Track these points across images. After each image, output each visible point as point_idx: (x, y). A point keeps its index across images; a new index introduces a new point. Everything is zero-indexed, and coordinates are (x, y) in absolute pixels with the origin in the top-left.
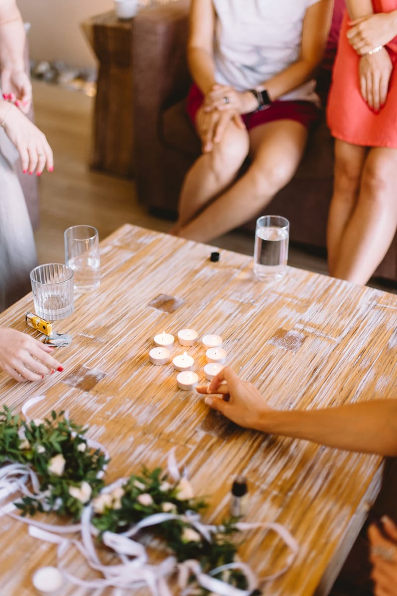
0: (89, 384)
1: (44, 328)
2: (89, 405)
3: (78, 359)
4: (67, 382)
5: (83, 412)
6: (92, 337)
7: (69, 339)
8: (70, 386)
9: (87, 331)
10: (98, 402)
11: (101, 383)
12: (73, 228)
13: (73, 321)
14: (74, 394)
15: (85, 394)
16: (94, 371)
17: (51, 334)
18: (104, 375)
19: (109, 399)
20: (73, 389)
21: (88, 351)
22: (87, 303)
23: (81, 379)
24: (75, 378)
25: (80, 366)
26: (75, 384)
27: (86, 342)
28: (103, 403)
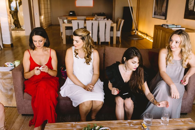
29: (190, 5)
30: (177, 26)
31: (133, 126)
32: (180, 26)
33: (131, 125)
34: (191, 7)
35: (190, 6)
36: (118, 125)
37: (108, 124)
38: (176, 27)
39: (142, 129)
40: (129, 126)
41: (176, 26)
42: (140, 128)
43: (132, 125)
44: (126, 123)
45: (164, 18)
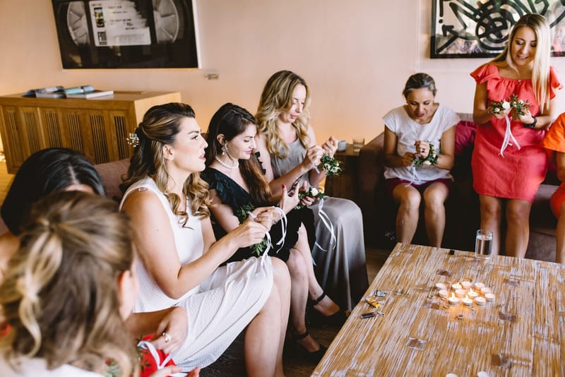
3: (423, 298)
6: (421, 288)
9: (418, 287)
21: (425, 295)
24: (428, 305)
25: (426, 301)
26: (430, 307)
27: (421, 291)
29: (74, 30)
30: (87, 89)
32: (92, 89)
34: (78, 35)
35: (75, 34)
38: (82, 91)
41: (82, 88)
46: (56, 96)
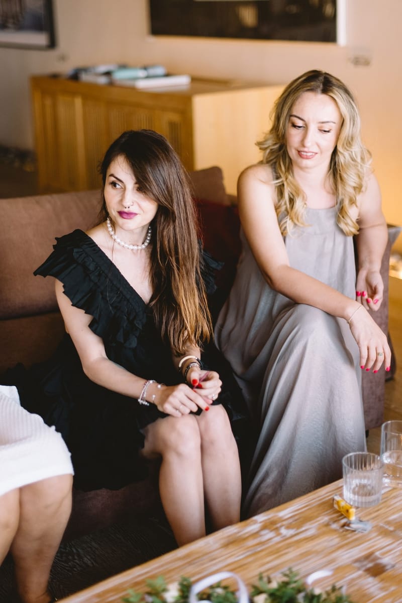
0: (377, 571)
1: (347, 511)
2: (372, 590)
3: (373, 546)
4: (357, 565)
5: (364, 595)
6: (391, 529)
7: (369, 527)
8: (359, 569)
9: (389, 523)
10: (382, 589)
11: (389, 573)
12: (392, 423)
13: (378, 510)
14: (360, 577)
15: (370, 580)
16: (386, 560)
17: (353, 518)
18: (393, 566)
19: (393, 588)
20: (360, 572)
21: (383, 542)
22: (395, 497)
23: (370, 565)
24: (365, 563)
25: (371, 554)
26: (364, 569)
27: (385, 533)
28: (386, 590)
30: (151, 71)
31: (291, 532)
32: (161, 70)
33: (284, 531)
36: (231, 549)
37: (190, 563)
38: (144, 73)
39: (335, 530)
40: (278, 539)
41: (145, 68)
42: (325, 529)
43: (288, 527)
44: (256, 534)
45: (41, 39)
46: (103, 80)
